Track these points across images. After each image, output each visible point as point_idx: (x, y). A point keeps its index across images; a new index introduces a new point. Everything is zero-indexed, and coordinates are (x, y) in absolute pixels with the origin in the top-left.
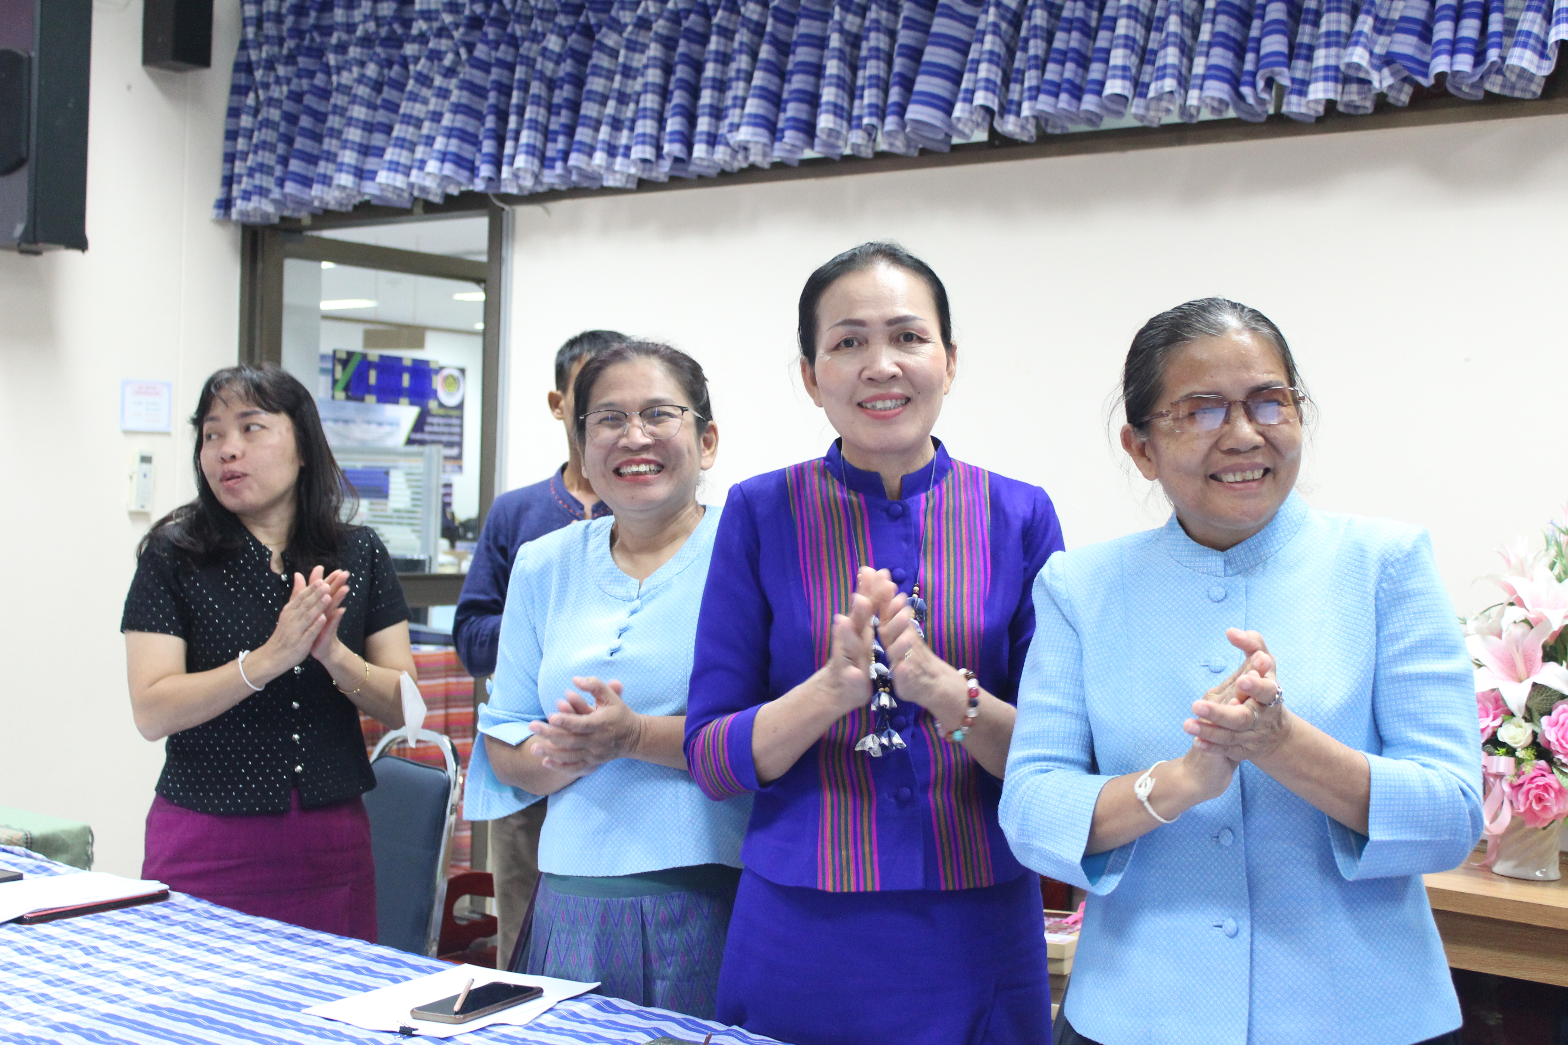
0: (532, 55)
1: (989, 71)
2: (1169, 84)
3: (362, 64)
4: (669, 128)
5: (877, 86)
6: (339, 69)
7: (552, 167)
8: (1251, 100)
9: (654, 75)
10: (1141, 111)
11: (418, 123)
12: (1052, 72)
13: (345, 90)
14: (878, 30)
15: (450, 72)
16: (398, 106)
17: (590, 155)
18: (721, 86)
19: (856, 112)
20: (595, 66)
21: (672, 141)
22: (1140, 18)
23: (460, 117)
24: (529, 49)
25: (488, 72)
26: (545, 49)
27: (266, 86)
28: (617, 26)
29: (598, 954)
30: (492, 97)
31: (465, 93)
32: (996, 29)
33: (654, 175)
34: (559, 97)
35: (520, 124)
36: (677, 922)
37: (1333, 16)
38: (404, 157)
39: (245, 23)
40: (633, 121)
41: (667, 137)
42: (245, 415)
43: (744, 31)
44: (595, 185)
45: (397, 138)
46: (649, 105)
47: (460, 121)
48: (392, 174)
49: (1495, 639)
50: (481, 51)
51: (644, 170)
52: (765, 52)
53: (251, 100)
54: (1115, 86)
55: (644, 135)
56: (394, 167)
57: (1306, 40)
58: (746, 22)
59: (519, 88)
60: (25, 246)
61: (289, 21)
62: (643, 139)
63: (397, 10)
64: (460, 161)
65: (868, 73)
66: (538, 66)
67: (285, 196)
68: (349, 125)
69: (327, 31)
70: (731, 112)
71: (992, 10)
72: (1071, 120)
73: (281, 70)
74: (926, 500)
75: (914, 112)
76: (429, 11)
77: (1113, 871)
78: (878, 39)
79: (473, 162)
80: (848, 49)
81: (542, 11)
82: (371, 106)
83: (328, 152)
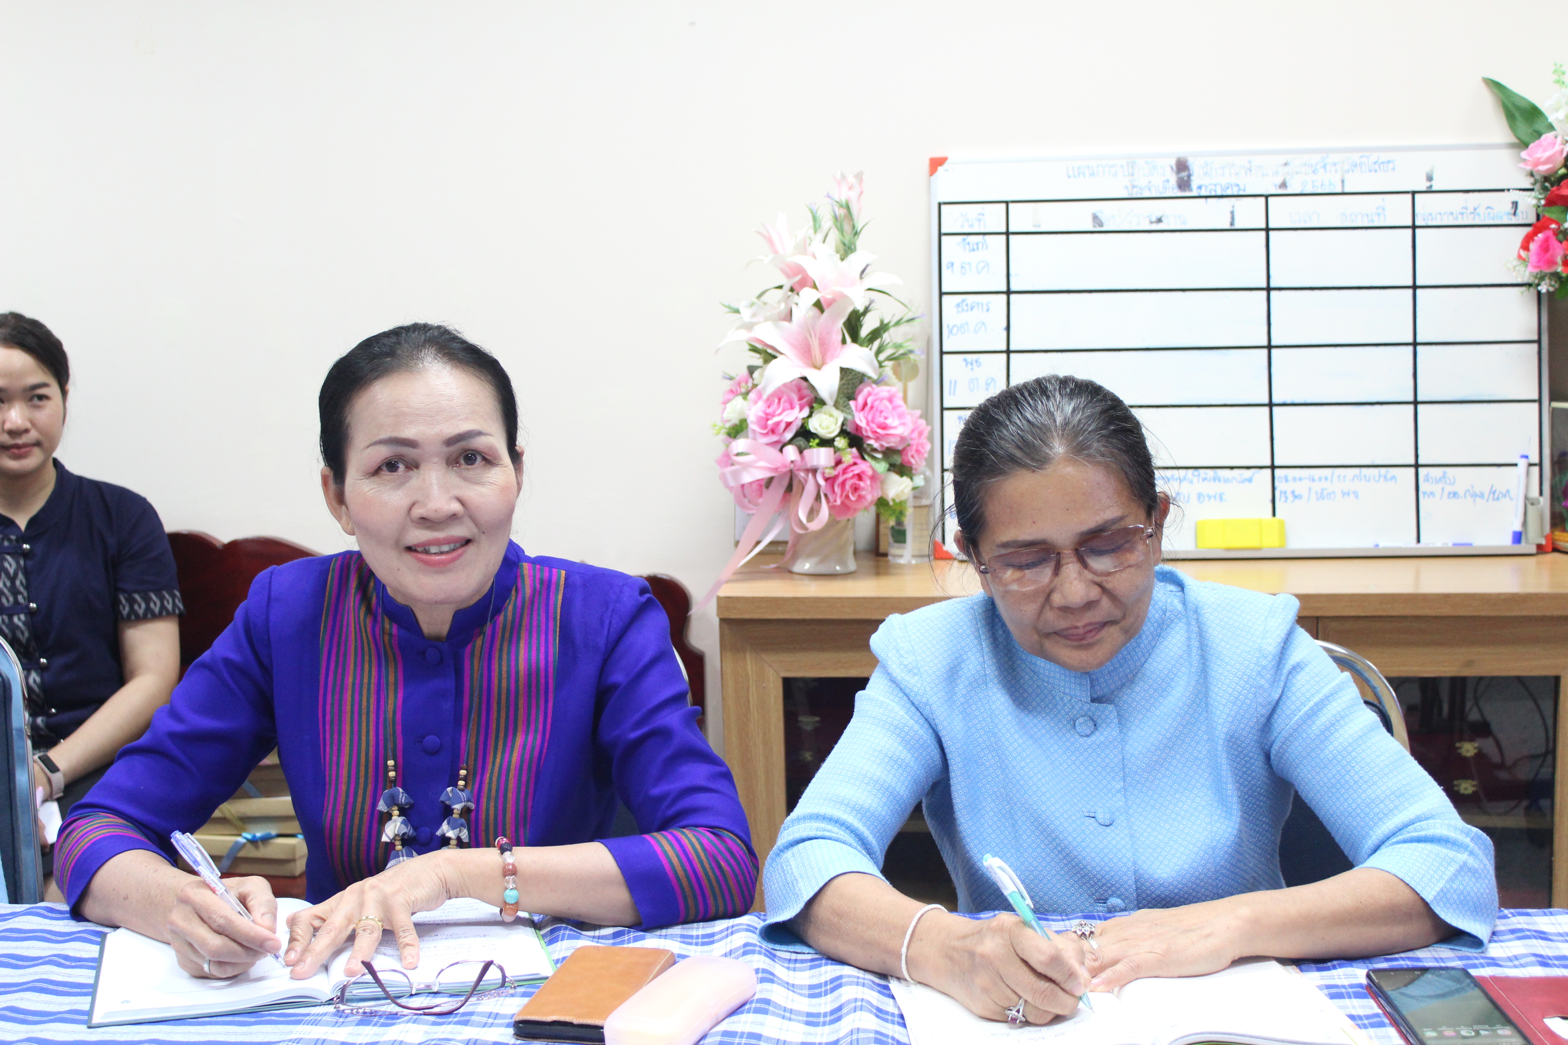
49: (786, 324)
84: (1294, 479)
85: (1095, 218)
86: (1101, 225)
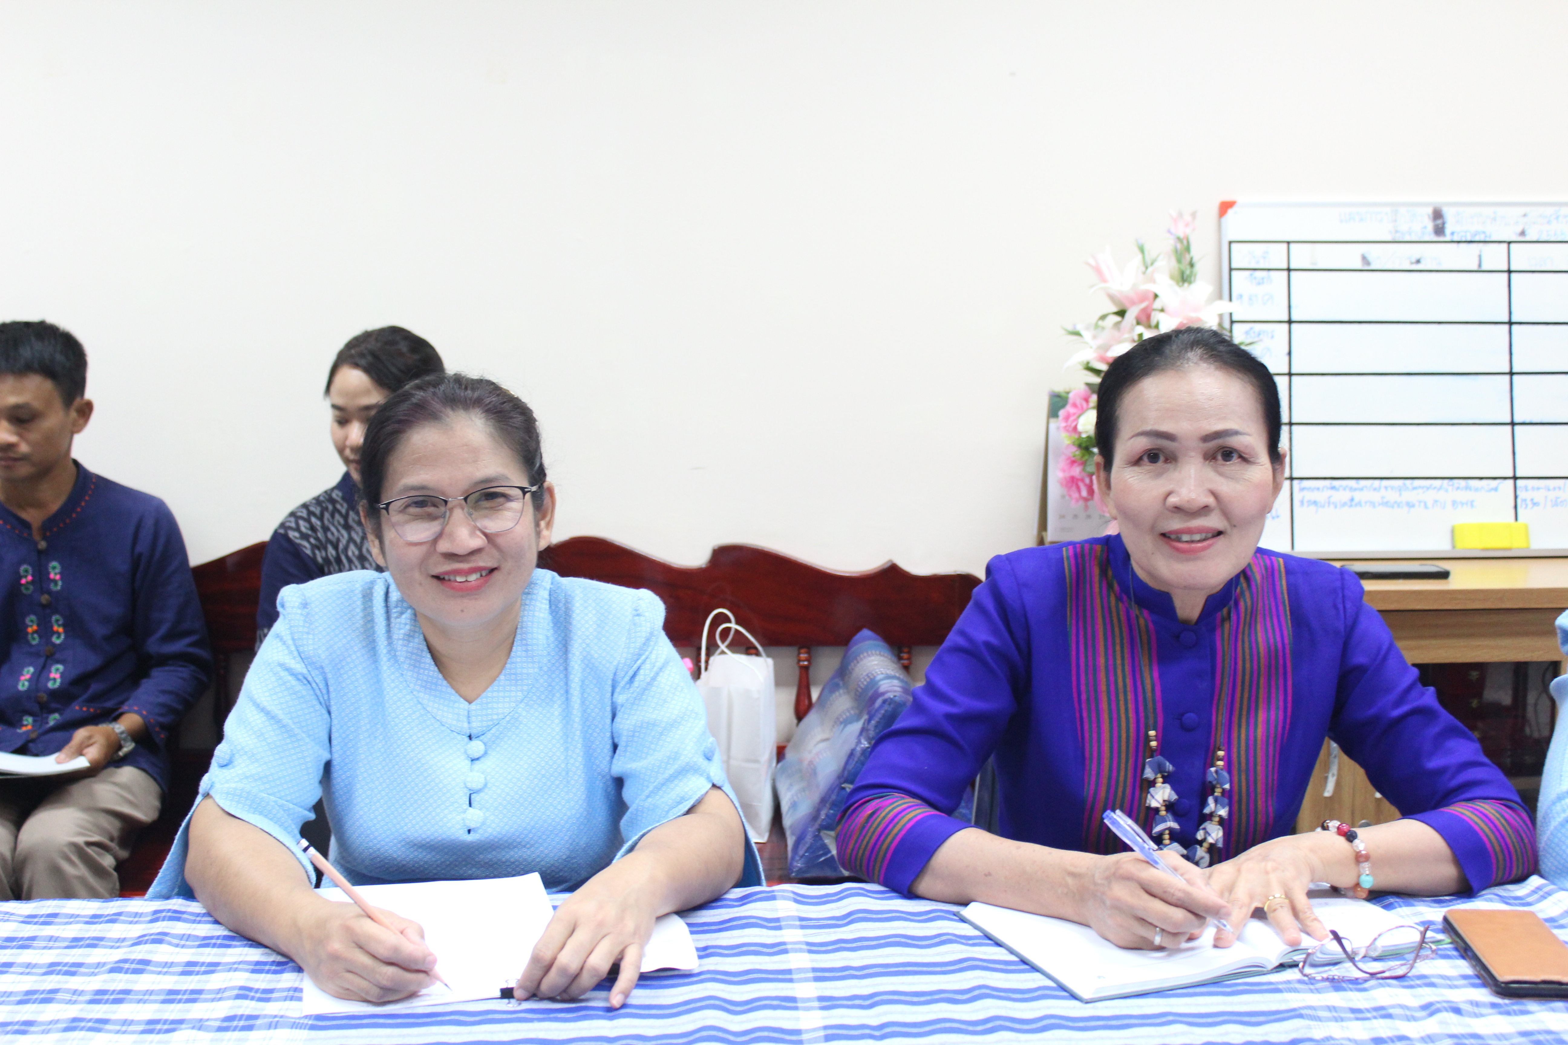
84: (1533, 489)
85: (1364, 259)
86: (1368, 263)
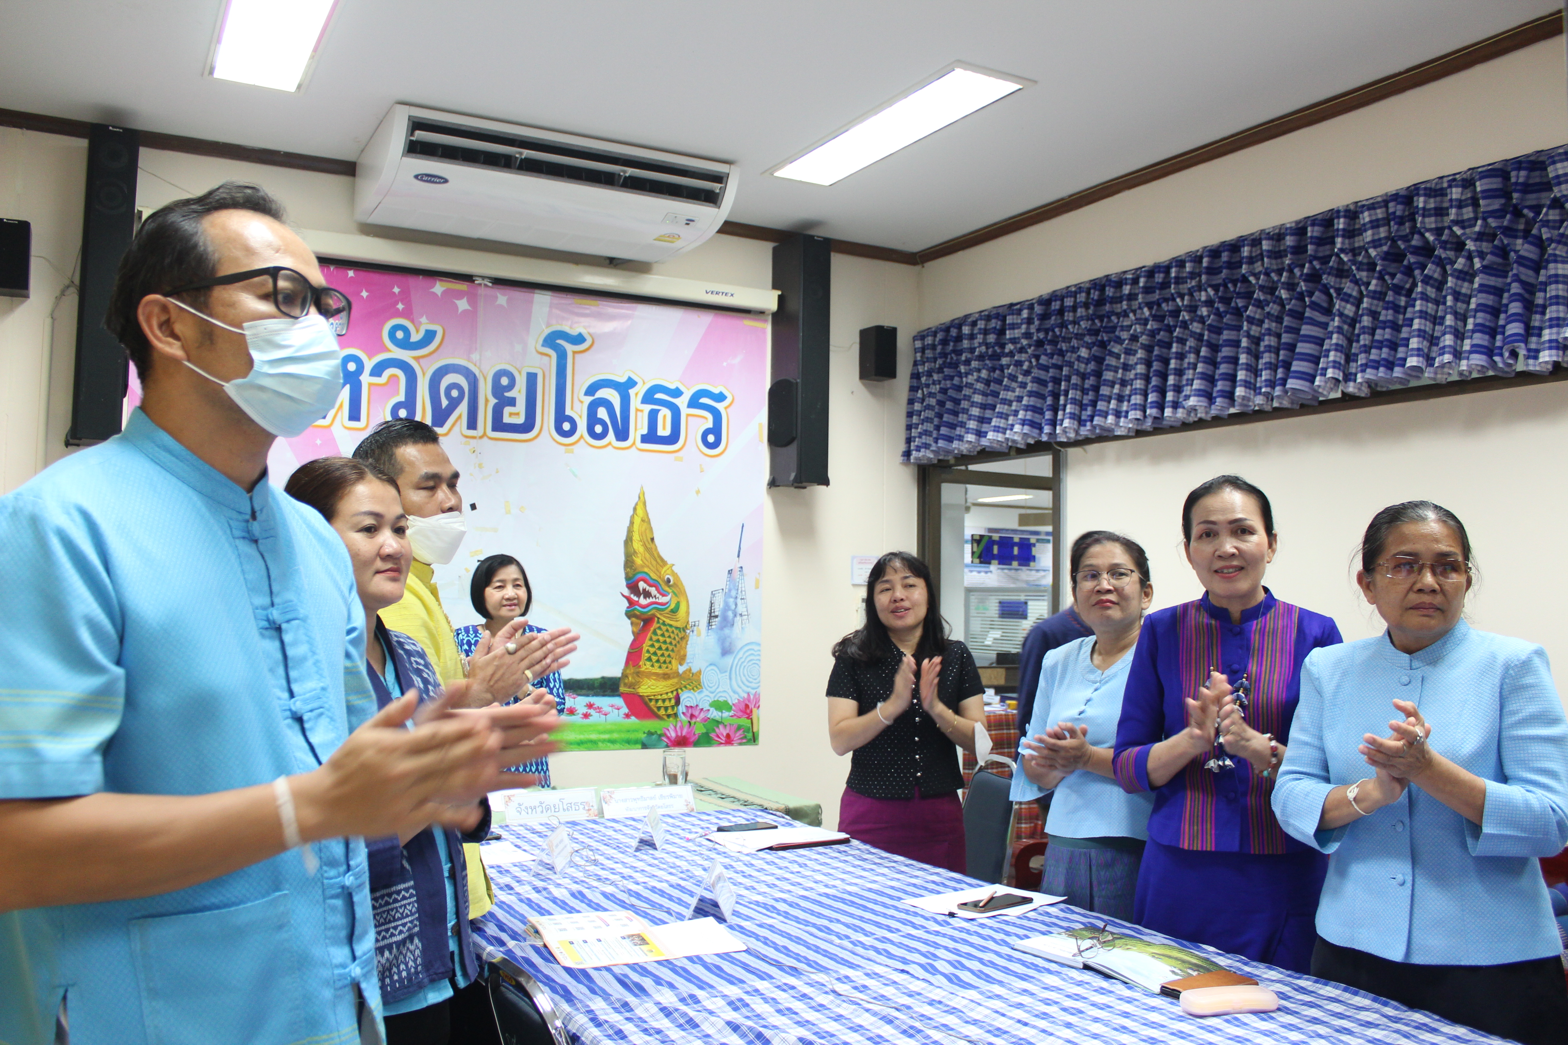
0: (1072, 360)
1: (1335, 356)
2: (1447, 358)
3: (979, 371)
4: (1149, 400)
5: (1270, 369)
6: (967, 374)
7: (1085, 425)
8: (1500, 365)
9: (1140, 369)
10: (1432, 375)
11: (1010, 403)
12: (1374, 354)
13: (969, 385)
14: (1269, 335)
15: (1027, 373)
16: (999, 393)
17: (1106, 417)
18: (1180, 373)
19: (1258, 385)
20: (1108, 365)
21: (1151, 408)
22: (1428, 317)
23: (1032, 399)
24: (1071, 357)
25: (1048, 371)
26: (1079, 356)
27: (928, 386)
28: (1119, 341)
29: (1067, 880)
30: (1050, 386)
31: (1035, 385)
32: (1340, 330)
33: (1144, 427)
34: (1088, 383)
35: (1066, 401)
36: (1109, 865)
37: (1554, 308)
38: (1002, 423)
39: (916, 351)
40: (1130, 396)
41: (1148, 405)
42: (906, 578)
43: (1192, 339)
44: (1110, 435)
45: (998, 413)
46: (1138, 386)
47: (1033, 401)
48: (996, 434)
50: (1043, 360)
51: (1138, 425)
52: (1204, 351)
53: (919, 394)
54: (1412, 361)
55: (1135, 404)
56: (997, 429)
57: (1537, 324)
58: (1193, 334)
59: (1065, 380)
60: (796, 485)
61: (939, 348)
62: (1135, 407)
63: (996, 339)
64: (1033, 424)
65: (1264, 361)
66: (1076, 367)
67: (939, 448)
68: (972, 406)
69: (959, 353)
70: (1185, 388)
71: (1337, 319)
72: (1390, 383)
73: (936, 377)
74: (1256, 625)
75: (1292, 383)
76: (1015, 338)
77: (1336, 840)
78: (1270, 340)
79: (1040, 424)
80: (1253, 347)
81: (1077, 334)
82: (984, 394)
83: (962, 422)
